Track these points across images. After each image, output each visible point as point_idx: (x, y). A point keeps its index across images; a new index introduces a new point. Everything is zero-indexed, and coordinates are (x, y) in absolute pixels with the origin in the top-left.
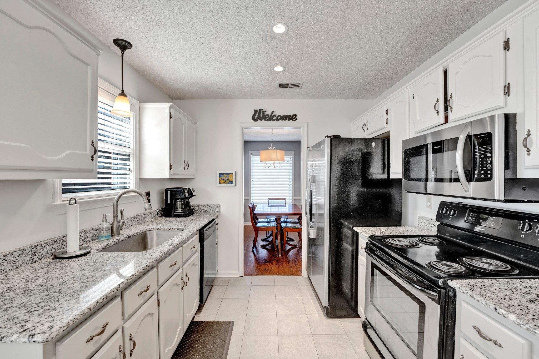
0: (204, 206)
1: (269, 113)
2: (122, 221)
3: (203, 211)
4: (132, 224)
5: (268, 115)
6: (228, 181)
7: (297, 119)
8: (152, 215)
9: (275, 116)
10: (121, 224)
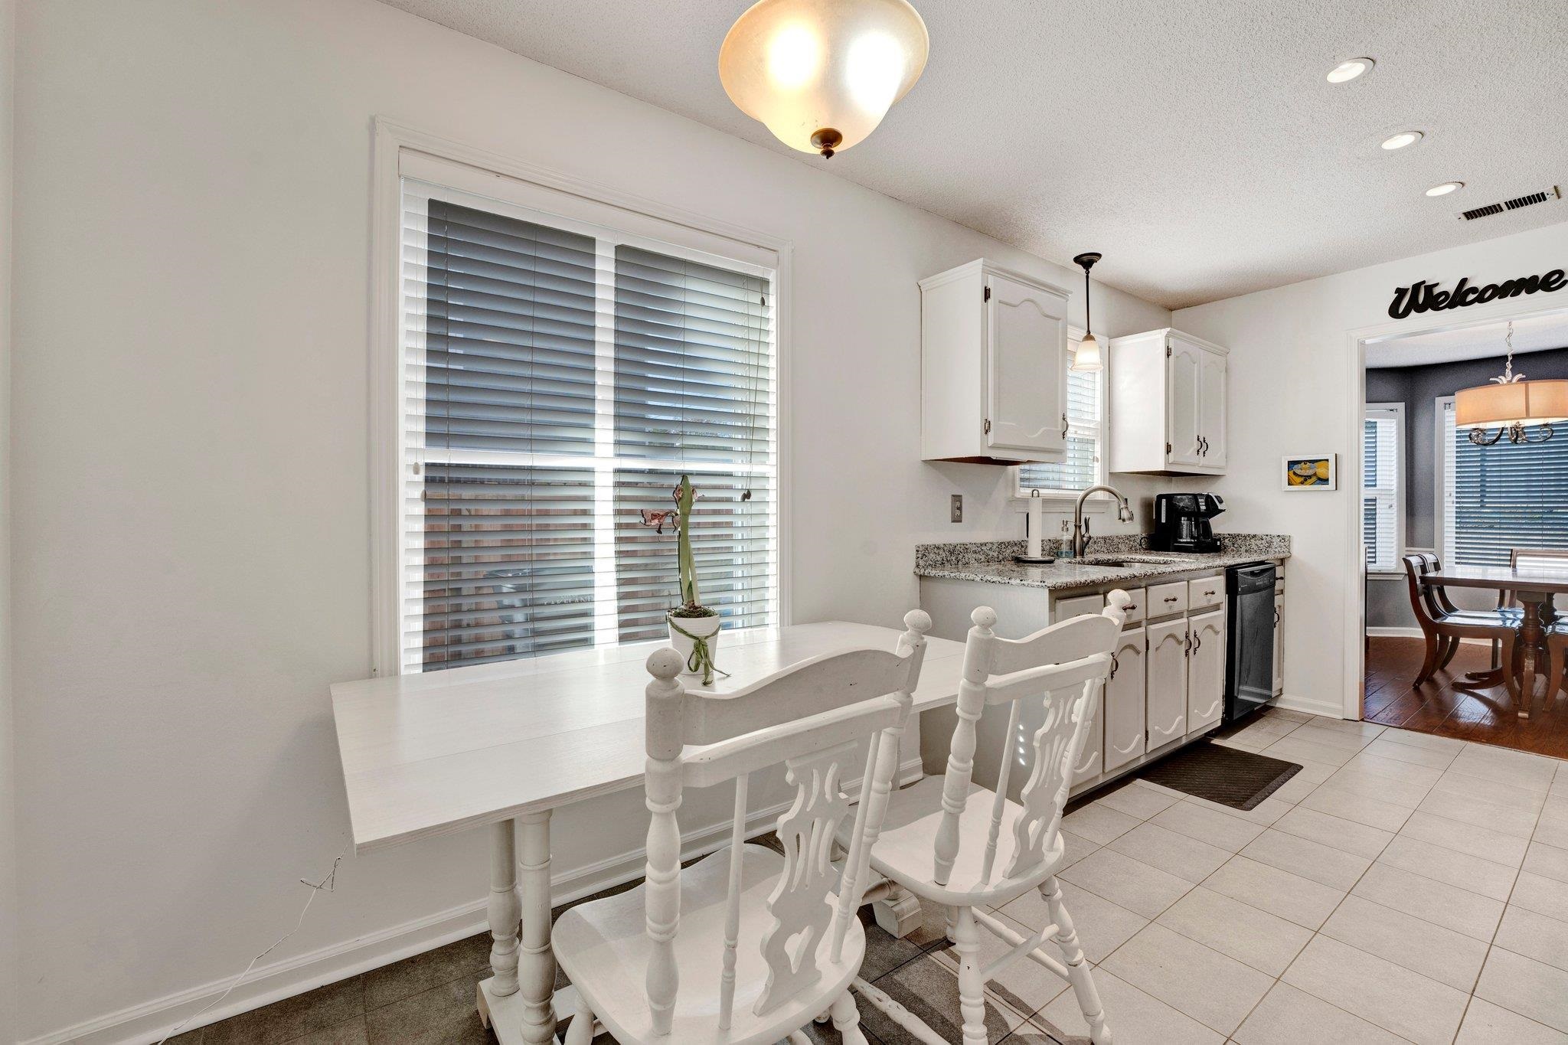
0: (1248, 538)
1: (1450, 287)
2: (1087, 535)
3: (1244, 548)
5: (1446, 293)
6: (1314, 479)
7: (1565, 283)
8: (1131, 543)
9: (1474, 290)
10: (1085, 539)
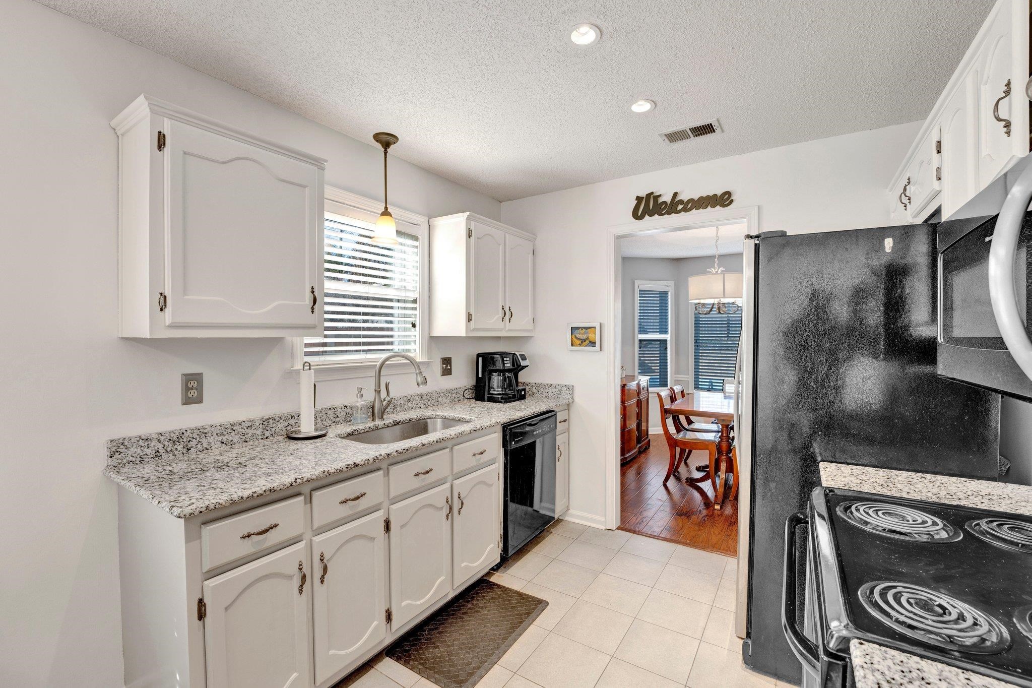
0: (547, 387)
1: (667, 198)
2: (388, 399)
3: (544, 395)
4: (412, 406)
5: (665, 203)
6: (587, 342)
7: (732, 201)
8: (454, 395)
9: (681, 202)
10: (384, 403)
